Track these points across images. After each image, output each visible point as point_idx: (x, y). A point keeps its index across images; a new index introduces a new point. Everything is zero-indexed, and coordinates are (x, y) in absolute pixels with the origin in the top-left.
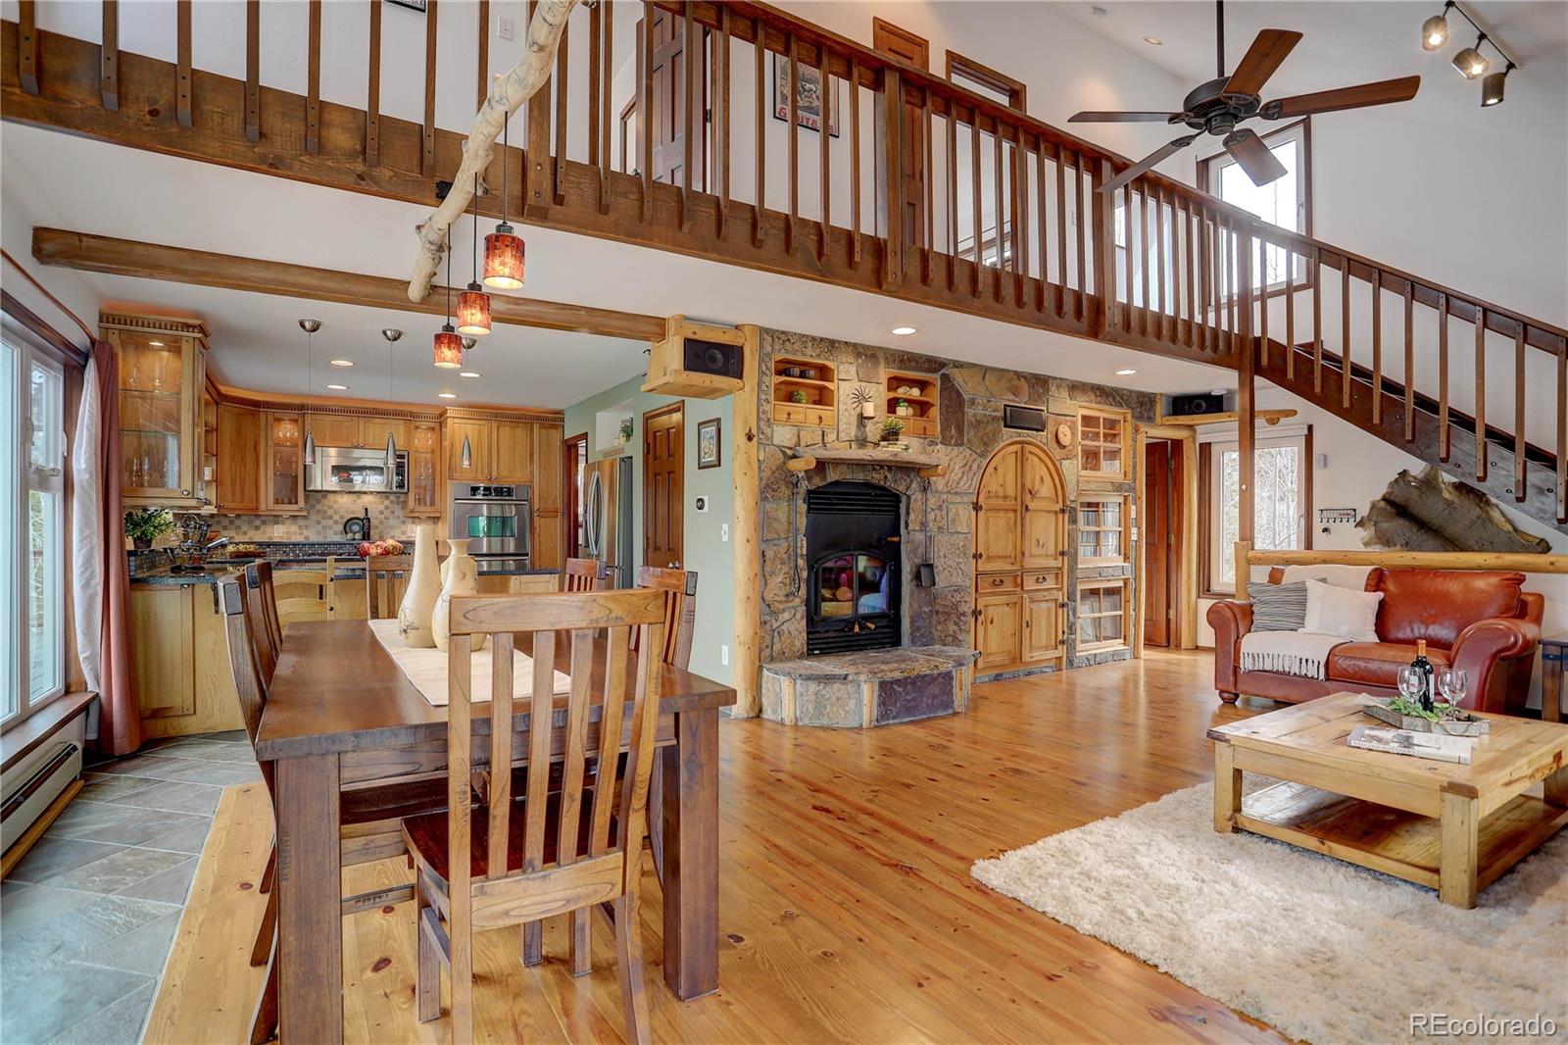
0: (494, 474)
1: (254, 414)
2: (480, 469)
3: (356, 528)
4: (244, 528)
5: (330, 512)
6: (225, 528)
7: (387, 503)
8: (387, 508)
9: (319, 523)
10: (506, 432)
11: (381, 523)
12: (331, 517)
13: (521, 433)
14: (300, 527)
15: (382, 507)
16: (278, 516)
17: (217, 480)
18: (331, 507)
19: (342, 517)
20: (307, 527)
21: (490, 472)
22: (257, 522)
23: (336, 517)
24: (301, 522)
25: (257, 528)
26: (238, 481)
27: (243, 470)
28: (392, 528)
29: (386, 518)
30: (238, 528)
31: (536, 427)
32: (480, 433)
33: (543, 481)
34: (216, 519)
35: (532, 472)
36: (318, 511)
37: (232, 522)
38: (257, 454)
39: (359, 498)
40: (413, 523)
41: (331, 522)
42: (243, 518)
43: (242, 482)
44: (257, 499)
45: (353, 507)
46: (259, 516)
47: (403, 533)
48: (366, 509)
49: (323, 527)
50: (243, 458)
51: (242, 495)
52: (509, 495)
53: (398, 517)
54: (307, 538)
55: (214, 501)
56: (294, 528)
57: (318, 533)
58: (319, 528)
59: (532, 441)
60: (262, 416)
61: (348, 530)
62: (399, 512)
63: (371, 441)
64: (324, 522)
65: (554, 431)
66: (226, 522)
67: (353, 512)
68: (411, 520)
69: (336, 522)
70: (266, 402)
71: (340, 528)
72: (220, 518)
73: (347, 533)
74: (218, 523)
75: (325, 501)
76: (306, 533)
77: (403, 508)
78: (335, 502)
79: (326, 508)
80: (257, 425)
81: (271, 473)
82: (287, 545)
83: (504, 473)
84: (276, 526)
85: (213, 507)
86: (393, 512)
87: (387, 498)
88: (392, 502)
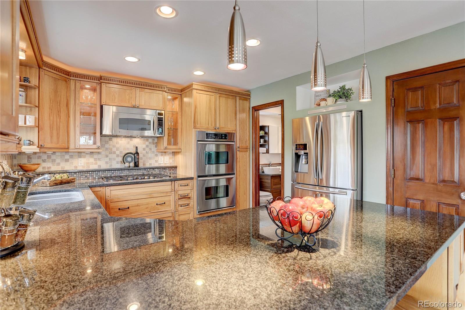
0: (218, 126)
1: (66, 81)
2: (210, 123)
3: (129, 159)
4: (58, 161)
5: (114, 149)
6: (44, 161)
7: (147, 143)
8: (147, 146)
9: (107, 156)
10: (223, 100)
11: (144, 156)
12: (114, 153)
13: (230, 102)
14: (95, 159)
15: (144, 146)
16: (81, 152)
17: (38, 126)
18: (114, 146)
19: (121, 152)
20: (99, 159)
21: (216, 124)
22: (67, 157)
23: (118, 152)
24: (96, 156)
25: (67, 160)
26: (55, 127)
27: (58, 120)
28: (150, 158)
29: (147, 153)
30: (54, 161)
31: (238, 99)
32: (210, 101)
33: (241, 130)
34: (37, 155)
35: (236, 125)
36: (107, 149)
37: (49, 157)
38: (68, 109)
39: (131, 140)
40: (162, 155)
41: (114, 156)
42: (57, 154)
43: (58, 129)
44: (68, 141)
45: (128, 146)
46: (68, 152)
47: (156, 161)
48: (137, 147)
49: (110, 159)
50: (59, 112)
51: (58, 138)
52: (225, 139)
53: (153, 152)
54: (100, 166)
55: (36, 142)
56: (92, 160)
57: (107, 163)
58: (107, 159)
59: (236, 107)
60: (72, 83)
61: (125, 162)
62: (154, 149)
63: (143, 104)
64: (110, 156)
65: (245, 102)
66: (45, 157)
67: (128, 149)
68: (160, 154)
69: (118, 156)
70: (74, 73)
71: (121, 159)
72: (41, 154)
73: (125, 163)
74: (39, 157)
75: (111, 142)
76: (99, 163)
77: (156, 147)
78: (117, 143)
79: (111, 147)
80: (68, 88)
81: (78, 123)
82: (88, 172)
83: (222, 125)
84: (80, 159)
85: (35, 147)
86: (151, 149)
87: (147, 140)
88: (150, 143)
